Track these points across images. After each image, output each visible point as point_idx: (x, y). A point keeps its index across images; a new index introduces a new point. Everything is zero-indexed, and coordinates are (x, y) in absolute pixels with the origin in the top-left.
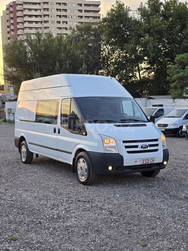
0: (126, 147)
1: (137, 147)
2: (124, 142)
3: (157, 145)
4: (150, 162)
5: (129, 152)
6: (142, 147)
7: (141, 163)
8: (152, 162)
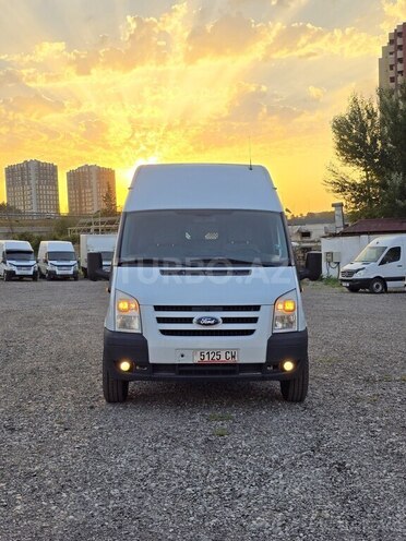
0: (160, 320)
1: (189, 320)
2: (158, 308)
3: (254, 320)
4: (223, 358)
5: (164, 332)
6: (199, 322)
7: (197, 360)
8: (231, 361)
